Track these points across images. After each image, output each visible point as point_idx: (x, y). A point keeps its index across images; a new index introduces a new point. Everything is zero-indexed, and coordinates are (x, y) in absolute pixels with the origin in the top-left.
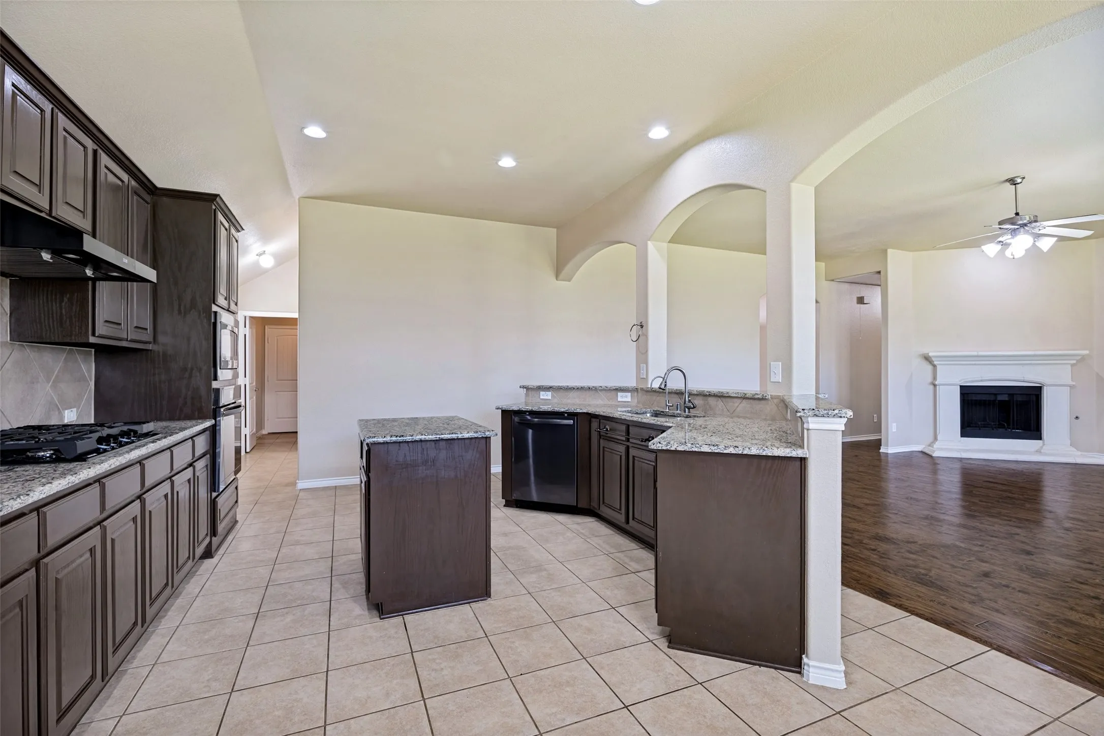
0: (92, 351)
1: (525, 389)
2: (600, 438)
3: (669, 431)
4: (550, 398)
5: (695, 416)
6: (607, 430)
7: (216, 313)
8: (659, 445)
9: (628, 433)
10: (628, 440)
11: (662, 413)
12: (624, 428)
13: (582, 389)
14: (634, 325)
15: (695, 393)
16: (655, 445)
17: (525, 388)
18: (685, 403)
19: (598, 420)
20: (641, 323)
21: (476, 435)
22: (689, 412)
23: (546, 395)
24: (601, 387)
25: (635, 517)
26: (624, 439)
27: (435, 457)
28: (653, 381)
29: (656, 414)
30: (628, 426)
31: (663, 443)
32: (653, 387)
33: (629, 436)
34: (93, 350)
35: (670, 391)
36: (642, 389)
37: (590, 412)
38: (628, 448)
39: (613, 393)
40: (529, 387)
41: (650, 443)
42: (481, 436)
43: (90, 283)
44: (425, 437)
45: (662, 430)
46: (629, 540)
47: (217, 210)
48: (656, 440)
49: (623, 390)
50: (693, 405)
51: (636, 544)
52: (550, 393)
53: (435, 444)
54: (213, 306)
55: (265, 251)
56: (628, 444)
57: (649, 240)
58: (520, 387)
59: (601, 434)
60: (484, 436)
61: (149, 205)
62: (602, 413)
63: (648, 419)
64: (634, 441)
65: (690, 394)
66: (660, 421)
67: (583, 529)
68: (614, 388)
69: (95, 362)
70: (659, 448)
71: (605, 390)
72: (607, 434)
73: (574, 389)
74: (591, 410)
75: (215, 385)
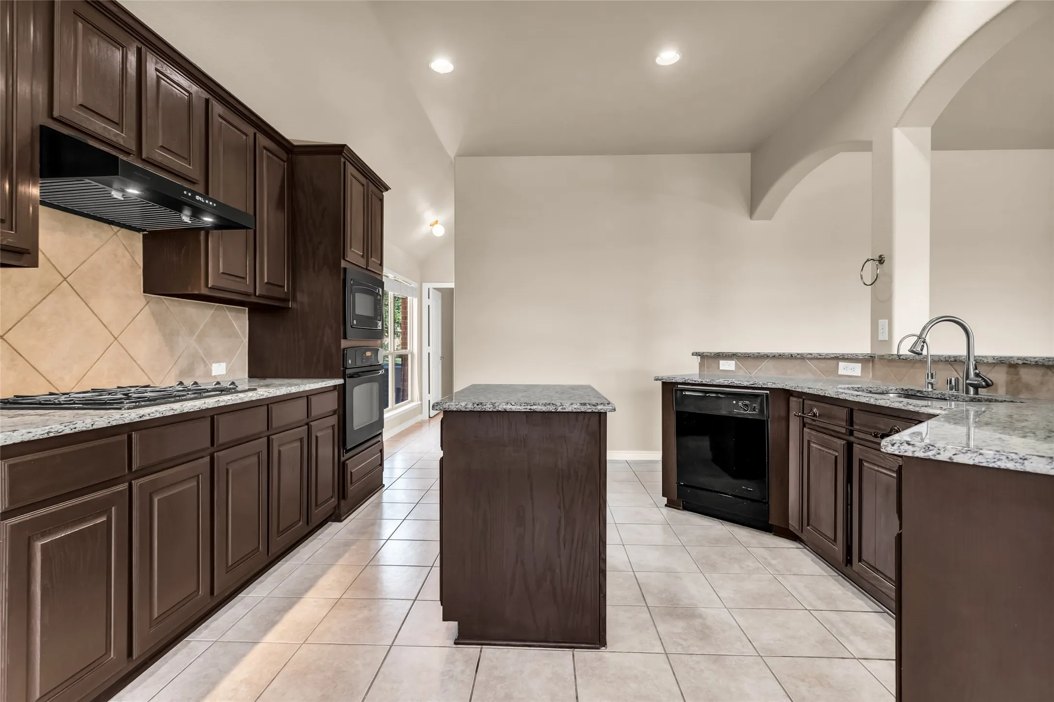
0: (245, 310)
1: (699, 357)
2: (804, 426)
3: (931, 422)
4: (734, 369)
5: (990, 401)
6: (815, 415)
7: (345, 269)
8: (905, 447)
9: (851, 422)
10: (851, 433)
11: (918, 394)
12: (843, 413)
13: (780, 357)
14: (868, 260)
15: (990, 361)
16: (896, 447)
17: (699, 355)
18: (967, 378)
19: (801, 400)
20: (880, 256)
21: (583, 409)
22: (976, 393)
23: (727, 365)
24: (811, 354)
25: (864, 557)
26: (844, 431)
27: (526, 435)
28: (901, 342)
29: (908, 394)
30: (851, 412)
31: (917, 444)
32: (901, 353)
33: (852, 425)
34: (247, 309)
35: (936, 359)
36: (882, 358)
37: (787, 388)
38: (849, 446)
39: (834, 362)
40: (705, 354)
41: (884, 442)
42: (590, 411)
43: (203, 233)
44: (511, 407)
45: (914, 419)
46: (853, 593)
47: (347, 162)
48: (896, 437)
49: (847, 359)
50: (985, 381)
51: (866, 603)
52: (734, 362)
53: (527, 417)
54: (343, 262)
55: (437, 221)
56: (852, 439)
57: (896, 126)
58: (693, 354)
59: (805, 420)
60: (594, 411)
61: (285, 163)
62: (806, 390)
63: (892, 401)
64: (861, 435)
65: (978, 362)
66: (913, 405)
67: (774, 559)
68: (833, 356)
69: (249, 320)
70: (906, 454)
71: (817, 359)
72: (815, 421)
73: (768, 356)
74: (789, 385)
75: (344, 344)
